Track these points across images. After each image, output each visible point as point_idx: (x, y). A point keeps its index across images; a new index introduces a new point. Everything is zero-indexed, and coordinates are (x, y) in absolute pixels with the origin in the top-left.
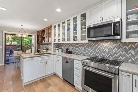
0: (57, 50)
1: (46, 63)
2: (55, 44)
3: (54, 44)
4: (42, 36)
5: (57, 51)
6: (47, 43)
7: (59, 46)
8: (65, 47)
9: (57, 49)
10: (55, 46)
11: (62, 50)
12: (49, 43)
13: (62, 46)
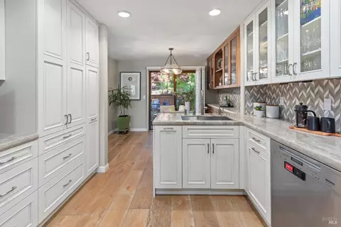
0: (259, 109)
1: (211, 149)
2: (252, 87)
3: (248, 88)
4: (216, 69)
5: (258, 114)
6: (228, 87)
7: (269, 97)
8: (291, 99)
9: (256, 104)
10: (252, 95)
11: (281, 109)
12: (231, 86)
13: (278, 96)
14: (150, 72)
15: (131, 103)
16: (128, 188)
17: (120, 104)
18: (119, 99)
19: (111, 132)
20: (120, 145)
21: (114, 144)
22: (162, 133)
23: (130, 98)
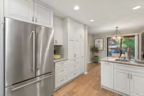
14: (108, 38)
15: (99, 51)
16: (92, 82)
17: (94, 51)
18: (94, 50)
19: (91, 62)
20: (93, 67)
21: (91, 66)
22: (105, 65)
23: (99, 49)
